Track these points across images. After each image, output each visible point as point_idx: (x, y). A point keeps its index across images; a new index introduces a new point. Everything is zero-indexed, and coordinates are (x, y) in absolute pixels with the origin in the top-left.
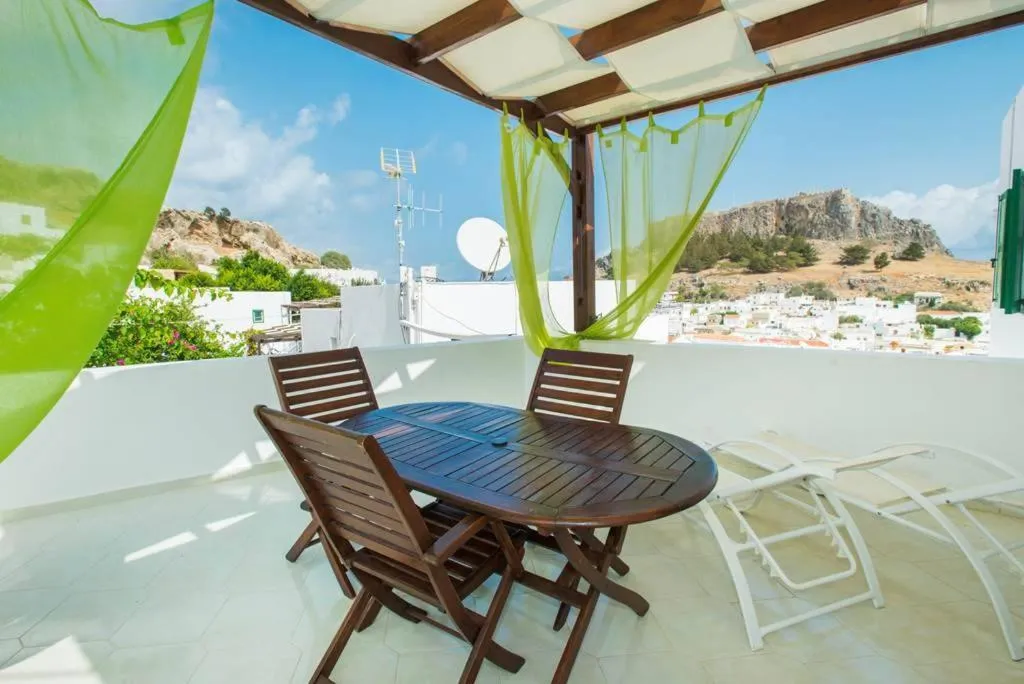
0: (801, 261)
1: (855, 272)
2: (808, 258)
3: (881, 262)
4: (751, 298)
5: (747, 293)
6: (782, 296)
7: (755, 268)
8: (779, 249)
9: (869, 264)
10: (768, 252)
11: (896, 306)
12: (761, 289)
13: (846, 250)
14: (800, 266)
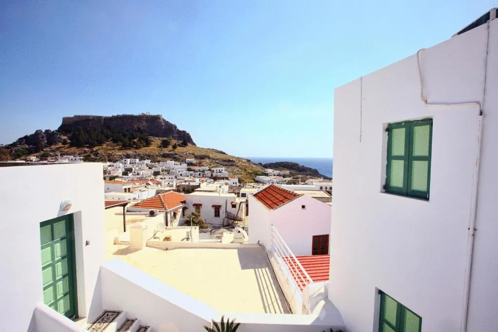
0: (145, 144)
1: (166, 151)
2: (148, 144)
3: (174, 147)
4: (123, 161)
5: (122, 158)
6: (137, 160)
7: (125, 147)
8: (135, 138)
9: (170, 147)
10: (130, 139)
11: (181, 165)
12: (128, 156)
13: (162, 141)
14: (144, 146)
